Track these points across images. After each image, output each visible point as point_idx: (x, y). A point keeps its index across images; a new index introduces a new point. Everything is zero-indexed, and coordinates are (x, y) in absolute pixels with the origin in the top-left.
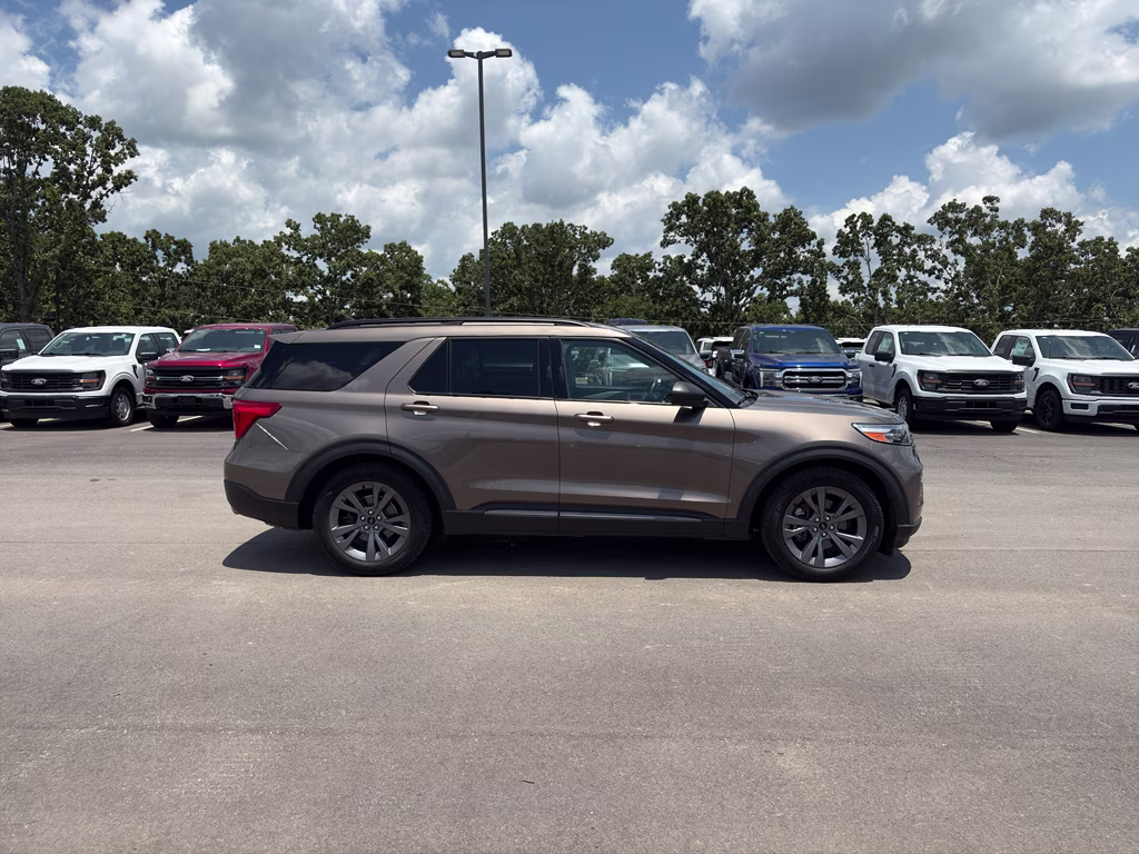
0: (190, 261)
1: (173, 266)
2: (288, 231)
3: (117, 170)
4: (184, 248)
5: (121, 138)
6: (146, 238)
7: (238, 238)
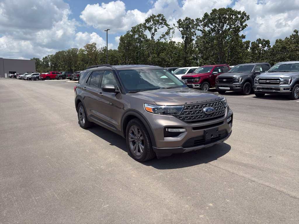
0: (269, 46)
1: (264, 48)
2: (295, 33)
3: (244, 24)
4: (268, 42)
5: (245, 15)
6: (257, 41)
7: (287, 37)
